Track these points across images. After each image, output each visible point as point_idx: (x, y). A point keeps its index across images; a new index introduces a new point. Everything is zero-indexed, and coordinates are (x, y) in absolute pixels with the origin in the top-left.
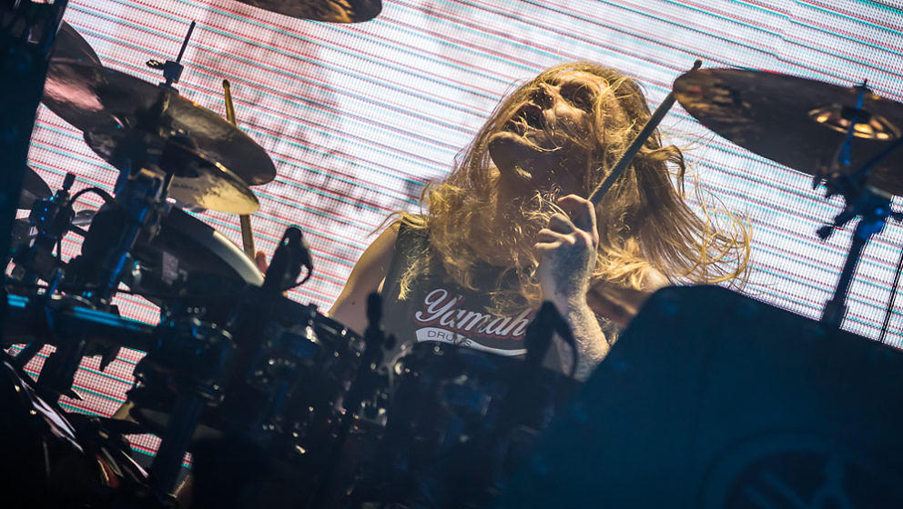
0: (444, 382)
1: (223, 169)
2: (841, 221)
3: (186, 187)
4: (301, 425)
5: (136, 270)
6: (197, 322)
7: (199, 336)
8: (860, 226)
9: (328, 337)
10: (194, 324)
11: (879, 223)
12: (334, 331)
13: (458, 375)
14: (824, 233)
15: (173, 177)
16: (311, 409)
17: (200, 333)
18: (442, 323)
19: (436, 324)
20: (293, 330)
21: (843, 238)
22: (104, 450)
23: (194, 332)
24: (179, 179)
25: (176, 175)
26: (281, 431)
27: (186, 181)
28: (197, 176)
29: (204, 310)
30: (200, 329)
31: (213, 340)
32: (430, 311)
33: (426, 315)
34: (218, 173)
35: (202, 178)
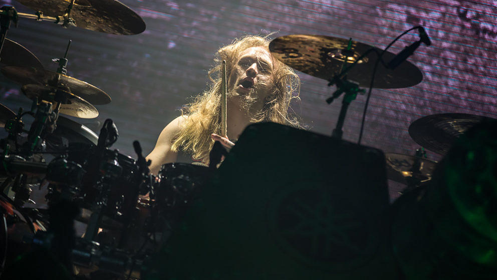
0: (174, 178)
1: (82, 99)
2: (336, 95)
3: (68, 108)
4: (119, 203)
5: (43, 143)
6: (66, 161)
7: (67, 167)
8: (345, 97)
9: (128, 165)
10: (64, 162)
11: (354, 95)
12: (130, 163)
13: (180, 174)
14: (329, 101)
15: (60, 104)
16: (123, 196)
20: (109, 161)
21: (338, 102)
22: (37, 221)
24: (63, 105)
25: (62, 103)
26: (106, 205)
27: (67, 105)
28: (71, 103)
30: (68, 164)
31: (73, 168)
34: (80, 101)
35: (72, 104)
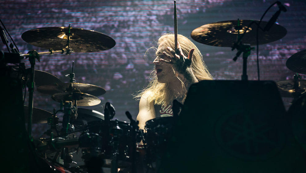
0: (154, 128)
1: (89, 95)
2: (238, 55)
4: (126, 151)
5: (72, 126)
6: (88, 134)
7: (90, 137)
8: (244, 54)
9: (125, 127)
10: (88, 135)
11: (249, 52)
12: (127, 125)
13: (158, 125)
14: (235, 59)
15: (77, 101)
16: (127, 146)
17: (90, 136)
18: (167, 113)
19: (165, 113)
20: (114, 128)
21: (241, 58)
23: (89, 136)
24: (79, 101)
26: (118, 154)
27: (80, 101)
29: (89, 130)
30: (90, 135)
31: (93, 137)
32: (163, 110)
33: (162, 111)
34: (88, 96)
35: (84, 99)
